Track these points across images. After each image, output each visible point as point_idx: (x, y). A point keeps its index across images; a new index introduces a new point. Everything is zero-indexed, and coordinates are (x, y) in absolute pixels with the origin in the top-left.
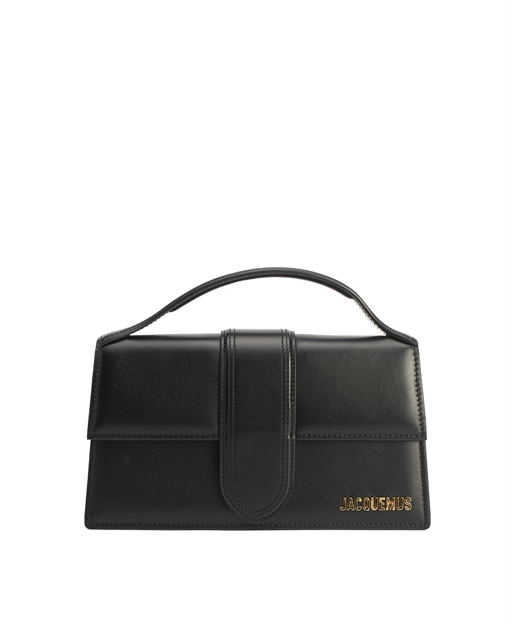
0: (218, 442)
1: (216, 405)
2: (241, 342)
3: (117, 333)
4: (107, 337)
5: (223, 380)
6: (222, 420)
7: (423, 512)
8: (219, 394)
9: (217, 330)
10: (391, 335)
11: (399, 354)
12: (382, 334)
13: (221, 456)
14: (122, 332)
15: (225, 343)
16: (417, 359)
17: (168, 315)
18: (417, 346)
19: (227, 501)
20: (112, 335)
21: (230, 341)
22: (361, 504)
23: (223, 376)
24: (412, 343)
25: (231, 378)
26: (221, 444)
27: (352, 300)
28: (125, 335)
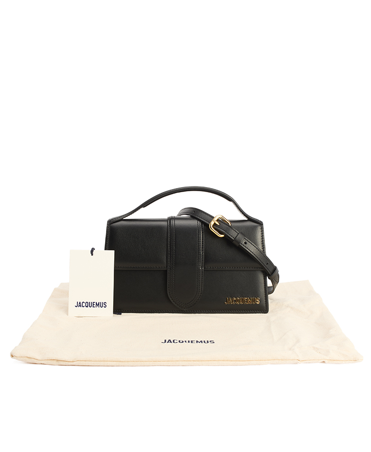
0: (166, 271)
1: (166, 253)
2: (178, 223)
3: (117, 218)
4: (112, 219)
5: (169, 240)
6: (168, 260)
7: (265, 305)
8: (167, 247)
9: (166, 217)
10: (250, 219)
11: (254, 228)
12: (246, 219)
13: (168, 278)
14: (120, 217)
15: (170, 222)
16: (262, 231)
17: (142, 209)
18: (263, 225)
19: (171, 299)
20: (115, 218)
21: (173, 222)
22: (235, 301)
23: (169, 239)
24: (260, 224)
25: (173, 239)
26: (168, 271)
27: (231, 202)
28: (121, 219)
